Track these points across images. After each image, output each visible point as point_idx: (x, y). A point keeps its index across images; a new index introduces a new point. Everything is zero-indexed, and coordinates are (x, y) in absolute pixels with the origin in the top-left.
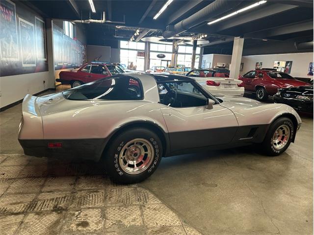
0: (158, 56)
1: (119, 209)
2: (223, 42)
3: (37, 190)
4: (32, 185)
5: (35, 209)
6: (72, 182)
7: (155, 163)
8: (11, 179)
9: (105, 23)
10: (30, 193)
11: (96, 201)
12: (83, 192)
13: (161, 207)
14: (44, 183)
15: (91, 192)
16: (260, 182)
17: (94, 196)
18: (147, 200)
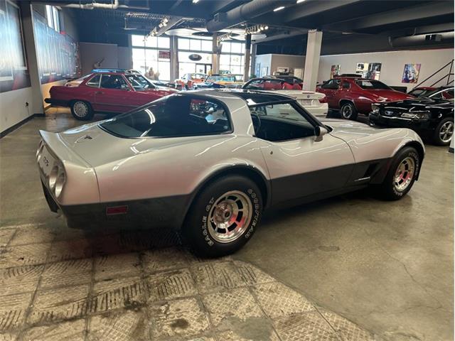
0: (191, 58)
1: (221, 295)
2: (287, 36)
3: (87, 278)
4: (77, 272)
5: (99, 309)
6: (135, 262)
7: (254, 224)
8: (39, 265)
9: (118, 9)
10: (78, 285)
11: (184, 286)
12: (157, 275)
13: (279, 287)
14: (93, 267)
15: (170, 274)
16: (392, 238)
17: (176, 279)
18: (255, 279)
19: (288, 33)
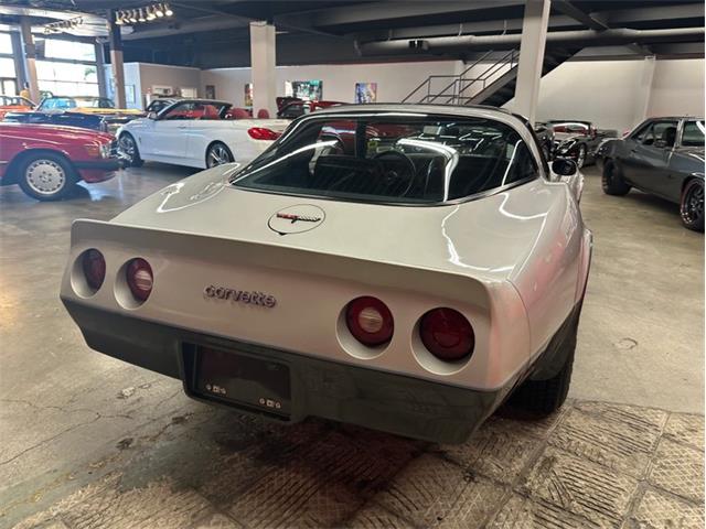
1: (664, 467)
6: (459, 474)
11: (601, 479)
12: (532, 479)
15: (545, 468)
19: (177, 28)
